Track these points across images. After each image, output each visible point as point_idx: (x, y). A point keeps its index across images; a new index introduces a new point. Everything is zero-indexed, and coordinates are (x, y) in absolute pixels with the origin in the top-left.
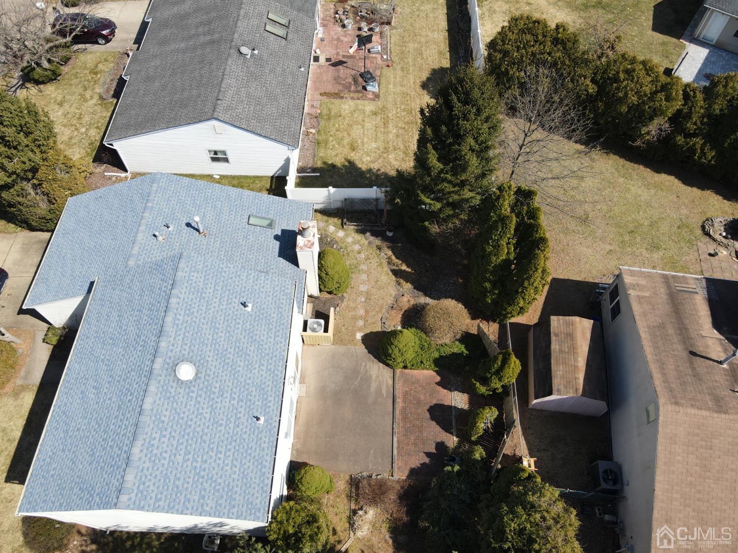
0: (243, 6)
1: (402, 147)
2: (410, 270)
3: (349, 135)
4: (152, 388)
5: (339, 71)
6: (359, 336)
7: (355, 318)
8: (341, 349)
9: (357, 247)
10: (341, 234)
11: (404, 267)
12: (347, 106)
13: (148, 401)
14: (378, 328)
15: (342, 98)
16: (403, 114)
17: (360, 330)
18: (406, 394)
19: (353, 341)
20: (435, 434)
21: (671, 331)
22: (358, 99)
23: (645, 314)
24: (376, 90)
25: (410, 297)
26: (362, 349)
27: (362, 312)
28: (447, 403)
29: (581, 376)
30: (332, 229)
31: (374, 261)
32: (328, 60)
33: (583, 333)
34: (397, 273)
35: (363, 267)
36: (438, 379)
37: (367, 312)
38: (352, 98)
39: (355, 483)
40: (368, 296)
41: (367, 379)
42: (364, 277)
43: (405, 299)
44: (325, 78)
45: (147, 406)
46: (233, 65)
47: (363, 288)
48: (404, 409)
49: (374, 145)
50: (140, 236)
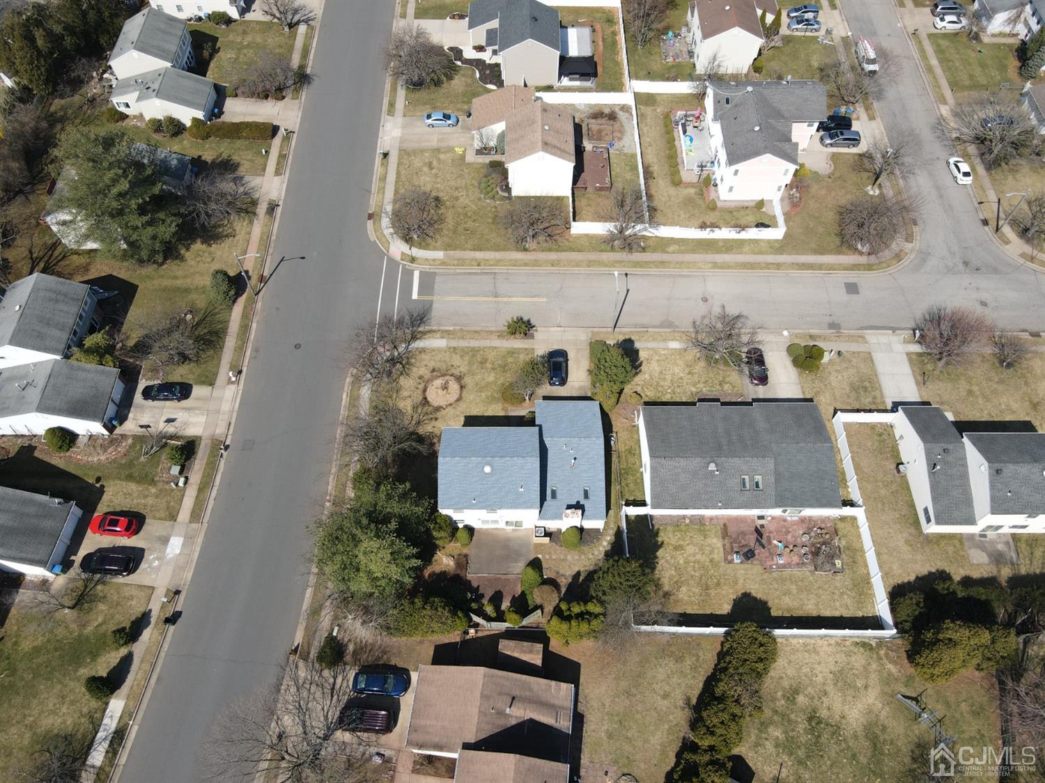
0: (755, 459)
1: (682, 579)
2: (580, 580)
3: (688, 544)
4: (479, 459)
5: (752, 534)
6: (540, 556)
7: (550, 553)
8: (532, 548)
9: (596, 553)
10: (605, 543)
11: (581, 578)
12: (717, 542)
13: (474, 458)
14: (544, 565)
15: (723, 538)
16: (715, 581)
17: (543, 556)
18: (508, 580)
19: (536, 553)
20: (488, 593)
21: (528, 693)
22: (724, 549)
23: (538, 684)
24: (736, 561)
25: (564, 583)
26: (532, 557)
27: (554, 557)
28: (504, 600)
29: (508, 653)
30: (609, 538)
31: (587, 563)
32: (762, 526)
33: (532, 659)
34: (578, 573)
35: (583, 557)
36: (517, 596)
37: (554, 560)
38: (724, 546)
39: (466, 556)
40: (565, 560)
41: (516, 561)
42: (576, 558)
43: (564, 580)
44: (742, 525)
45: (472, 458)
46: (695, 462)
47: (569, 557)
48: (500, 579)
49: (681, 562)
50: (564, 439)
